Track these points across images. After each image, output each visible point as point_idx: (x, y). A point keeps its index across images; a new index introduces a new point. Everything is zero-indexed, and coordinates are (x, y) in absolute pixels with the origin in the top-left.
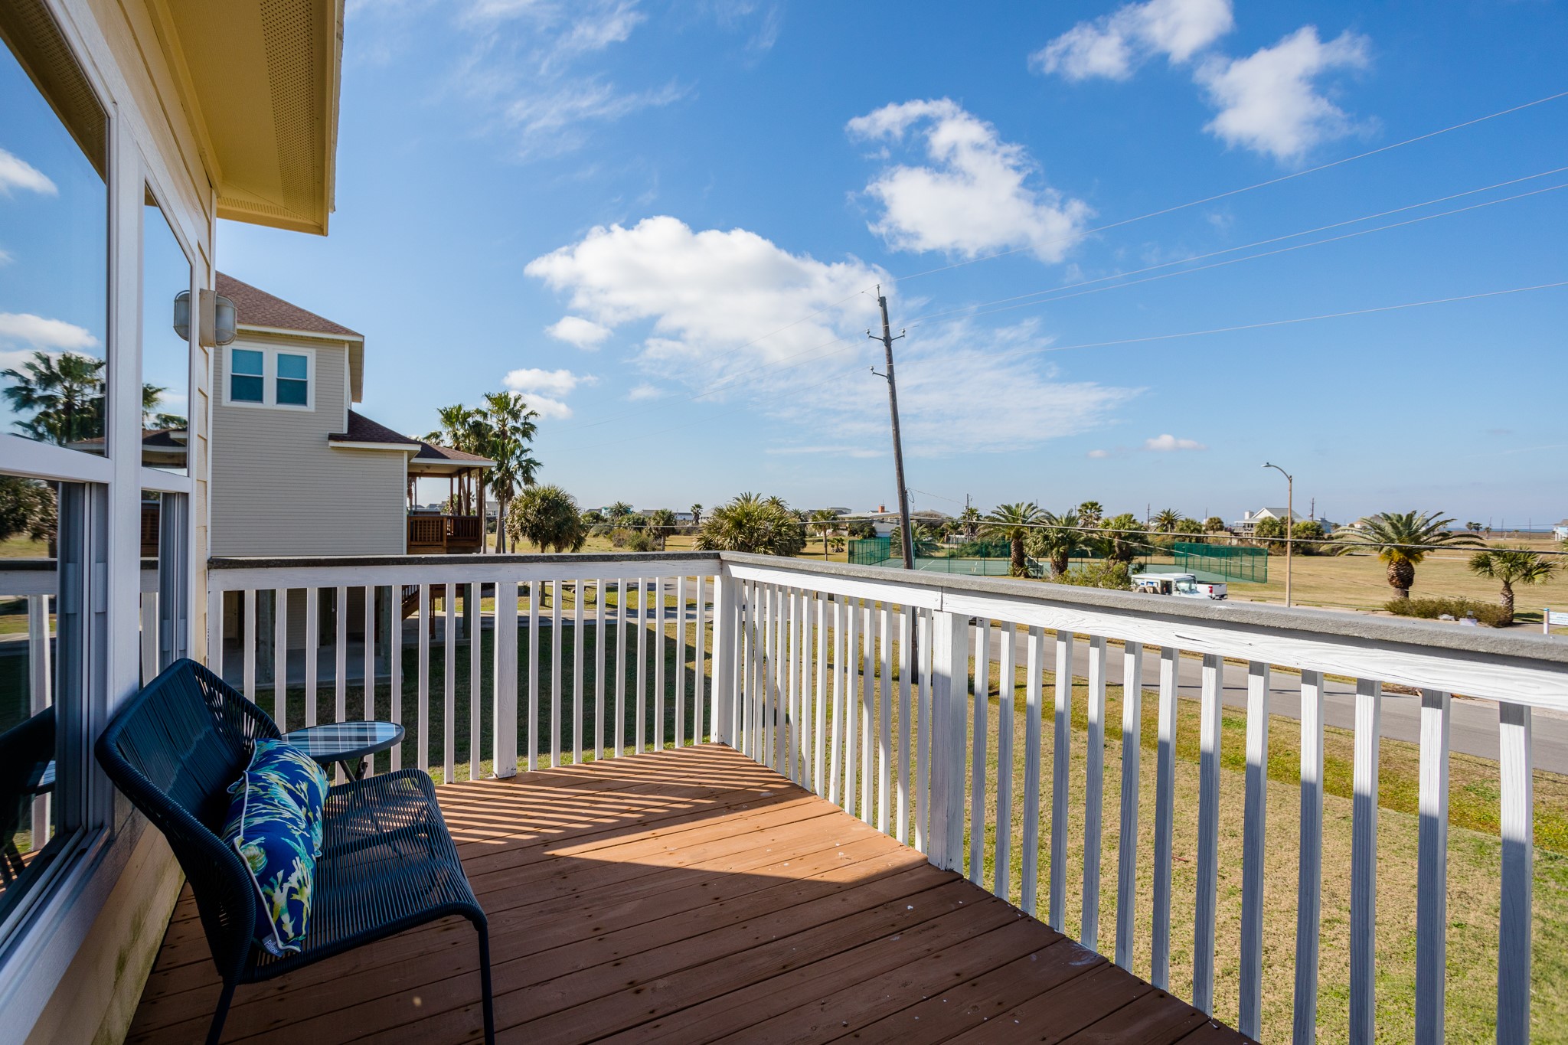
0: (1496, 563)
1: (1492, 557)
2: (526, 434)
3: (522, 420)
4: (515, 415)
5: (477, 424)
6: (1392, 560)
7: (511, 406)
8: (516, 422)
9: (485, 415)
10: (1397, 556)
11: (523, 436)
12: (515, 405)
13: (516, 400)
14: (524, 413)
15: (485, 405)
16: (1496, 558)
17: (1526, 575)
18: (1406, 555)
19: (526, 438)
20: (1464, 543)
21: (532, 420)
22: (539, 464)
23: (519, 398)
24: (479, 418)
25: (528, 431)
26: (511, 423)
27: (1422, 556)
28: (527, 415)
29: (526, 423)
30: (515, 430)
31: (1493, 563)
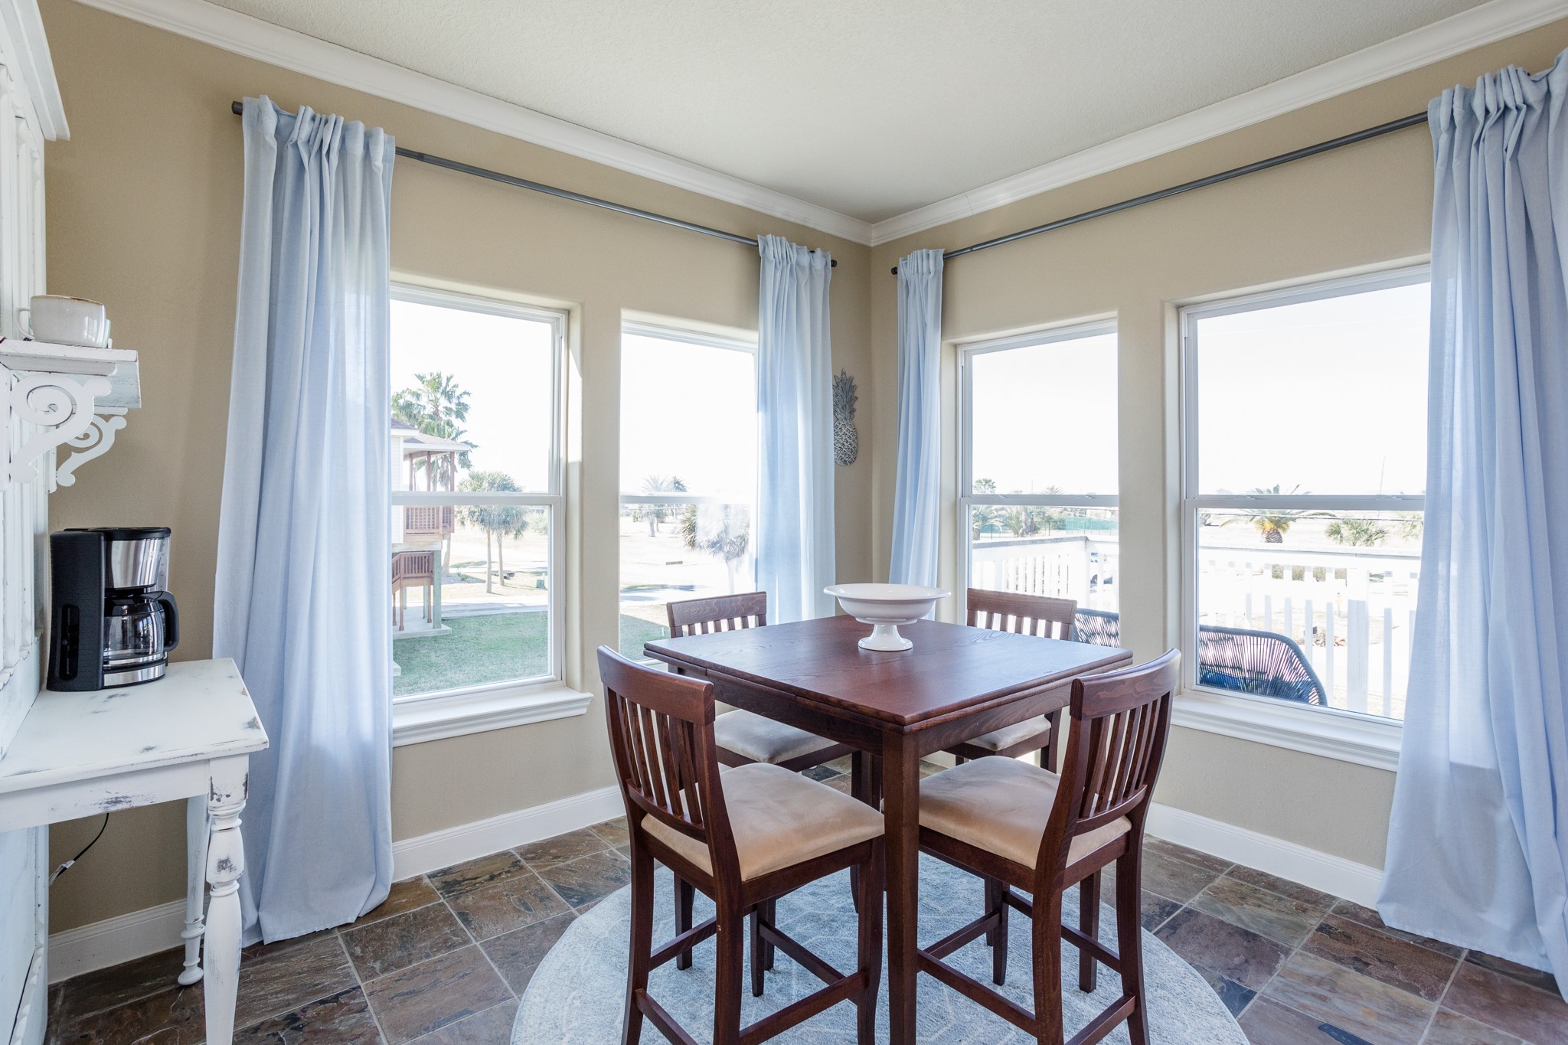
0: (1345, 531)
1: (1342, 526)
2: (460, 415)
3: (455, 401)
4: (448, 395)
5: (409, 405)
6: (1264, 529)
7: (444, 385)
8: (450, 402)
9: (418, 396)
10: (1269, 526)
11: (457, 417)
12: (447, 385)
13: (448, 380)
14: (457, 394)
15: (416, 385)
16: (1345, 526)
17: (1368, 540)
18: (1276, 525)
19: (459, 419)
20: (1321, 514)
21: (465, 400)
22: (476, 446)
23: (451, 377)
24: (409, 398)
25: (461, 411)
26: (443, 402)
27: (1288, 526)
28: (461, 395)
29: (459, 404)
30: (448, 410)
31: (1342, 531)
